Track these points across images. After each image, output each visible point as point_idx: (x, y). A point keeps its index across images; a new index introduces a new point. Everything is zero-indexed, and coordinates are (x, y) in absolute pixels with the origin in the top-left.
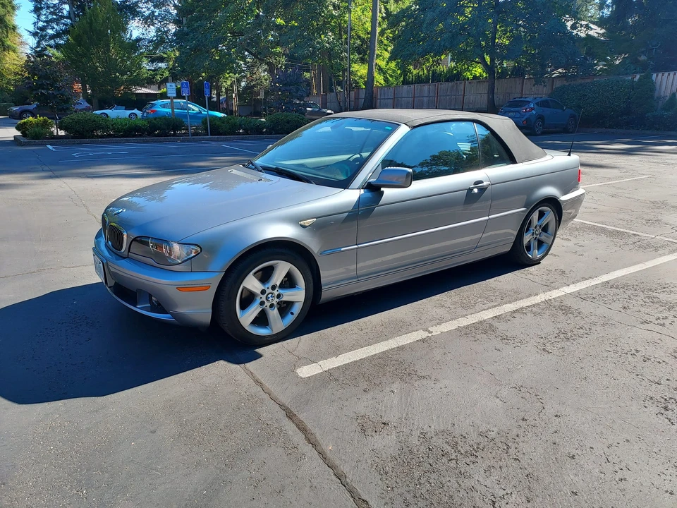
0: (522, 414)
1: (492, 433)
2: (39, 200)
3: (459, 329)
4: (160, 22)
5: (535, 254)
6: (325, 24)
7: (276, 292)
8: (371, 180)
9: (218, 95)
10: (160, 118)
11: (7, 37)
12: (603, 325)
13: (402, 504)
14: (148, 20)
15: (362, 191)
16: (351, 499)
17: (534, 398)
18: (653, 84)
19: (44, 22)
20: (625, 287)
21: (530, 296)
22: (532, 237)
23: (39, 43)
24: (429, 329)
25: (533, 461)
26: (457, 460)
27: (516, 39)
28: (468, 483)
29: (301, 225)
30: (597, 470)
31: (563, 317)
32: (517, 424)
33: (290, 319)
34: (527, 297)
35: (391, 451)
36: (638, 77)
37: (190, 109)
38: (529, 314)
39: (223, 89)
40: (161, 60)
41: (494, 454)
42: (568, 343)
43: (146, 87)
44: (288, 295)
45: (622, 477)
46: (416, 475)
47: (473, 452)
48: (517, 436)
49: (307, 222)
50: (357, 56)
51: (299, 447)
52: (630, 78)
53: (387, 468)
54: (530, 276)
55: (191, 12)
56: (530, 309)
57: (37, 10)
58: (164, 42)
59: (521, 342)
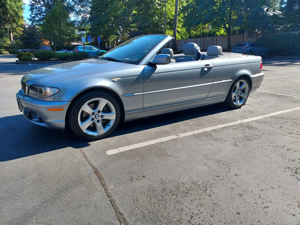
0: (217, 174)
1: (199, 182)
3: (194, 135)
4: (83, 13)
5: (238, 103)
6: (154, 12)
7: (100, 114)
8: (150, 61)
9: (108, 45)
10: (79, 52)
11: (19, 21)
12: (268, 134)
13: (142, 216)
14: (78, 13)
15: (146, 66)
16: (115, 213)
17: (225, 166)
19: (34, 14)
20: (283, 118)
21: (233, 121)
22: (236, 94)
23: (32, 23)
24: (178, 135)
25: (219, 197)
26: (177, 195)
27: (240, 16)
28: (180, 207)
29: (113, 81)
30: (253, 202)
31: (248, 130)
32: (214, 178)
33: (108, 128)
34: (231, 122)
35: (143, 190)
36: (298, 32)
37: (93, 49)
38: (230, 129)
39: (110, 43)
40: (84, 30)
41: (198, 193)
42: (248, 142)
43: (78, 42)
44: (107, 116)
45: (266, 206)
47: (187, 191)
48: (213, 184)
49: (115, 80)
50: (169, 27)
51: (95, 187)
52: (295, 33)
53: (138, 198)
54: (234, 113)
55: (97, 9)
56: (232, 127)
57: (32, 10)
58: (85, 22)
59: (224, 141)
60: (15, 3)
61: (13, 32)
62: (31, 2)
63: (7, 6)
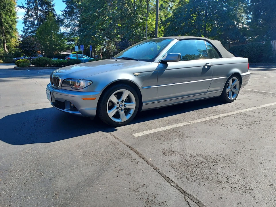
0: (235, 149)
1: (223, 155)
2: (23, 84)
3: (202, 122)
4: (72, 26)
5: (231, 97)
6: (137, 25)
7: (123, 104)
8: (162, 59)
9: (95, 54)
11: (13, 33)
12: (265, 120)
13: (186, 179)
14: (67, 26)
15: (159, 63)
16: (162, 177)
17: (240, 144)
18: (271, 45)
19: (27, 27)
20: (272, 109)
21: (231, 112)
22: (229, 90)
23: (25, 35)
24: (189, 122)
25: (243, 165)
26: (208, 164)
27: (214, 29)
28: (215, 172)
29: (134, 75)
30: (274, 168)
31: (247, 118)
32: (233, 152)
33: (129, 116)
35: (178, 161)
36: (265, 42)
37: (84, 58)
39: (97, 52)
40: (72, 40)
41: (225, 162)
42: (251, 126)
43: (66, 52)
44: (128, 106)
46: (190, 169)
47: (215, 161)
48: (234, 156)
49: (136, 74)
50: (150, 38)
51: (136, 159)
52: (262, 43)
53: (177, 166)
54: (230, 106)
55: (84, 22)
56: (232, 116)
57: (25, 23)
58: (73, 34)
59: (230, 126)
60: (10, 17)
61: (6, 43)
62: (24, 16)
63: (2, 19)
